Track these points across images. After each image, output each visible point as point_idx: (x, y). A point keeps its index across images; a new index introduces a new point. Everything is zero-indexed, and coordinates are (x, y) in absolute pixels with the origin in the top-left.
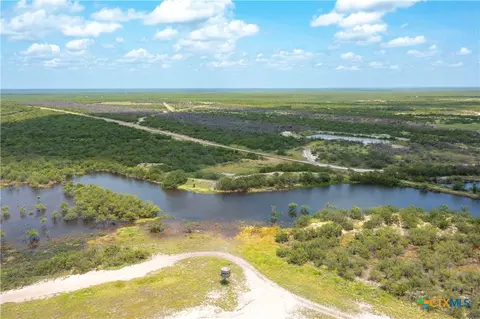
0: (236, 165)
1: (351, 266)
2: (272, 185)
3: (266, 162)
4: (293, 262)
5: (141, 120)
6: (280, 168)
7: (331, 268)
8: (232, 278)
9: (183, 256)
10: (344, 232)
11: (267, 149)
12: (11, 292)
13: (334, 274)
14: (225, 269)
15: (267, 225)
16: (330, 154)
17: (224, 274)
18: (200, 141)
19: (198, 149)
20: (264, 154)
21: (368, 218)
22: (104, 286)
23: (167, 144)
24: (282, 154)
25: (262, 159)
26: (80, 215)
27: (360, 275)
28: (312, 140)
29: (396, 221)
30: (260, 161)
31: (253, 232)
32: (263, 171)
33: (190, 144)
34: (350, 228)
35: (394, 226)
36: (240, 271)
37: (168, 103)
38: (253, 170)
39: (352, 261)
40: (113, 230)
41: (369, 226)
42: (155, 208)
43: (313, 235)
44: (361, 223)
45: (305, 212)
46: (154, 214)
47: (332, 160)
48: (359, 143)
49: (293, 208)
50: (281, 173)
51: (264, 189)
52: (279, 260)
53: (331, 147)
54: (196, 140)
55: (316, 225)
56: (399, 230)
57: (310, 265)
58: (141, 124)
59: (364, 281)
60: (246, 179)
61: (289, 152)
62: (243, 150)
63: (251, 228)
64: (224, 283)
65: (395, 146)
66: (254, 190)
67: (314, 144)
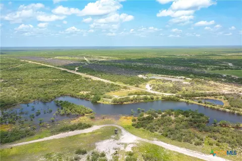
0: (119, 92)
1: (154, 128)
2: (132, 101)
3: (131, 91)
4: (137, 127)
5: (77, 69)
6: (136, 93)
7: (148, 129)
8: (118, 132)
9: (103, 126)
10: (155, 118)
11: (131, 84)
12: (53, 136)
13: (149, 131)
14: (116, 129)
15: (130, 116)
16: (157, 87)
17: (115, 131)
18: (104, 80)
19: (103, 84)
20: (130, 86)
21: (163, 113)
22: (80, 134)
23: (90, 82)
24: (137, 86)
25: (129, 89)
26: (65, 112)
27: (156, 131)
28: (151, 79)
29: (172, 115)
30: (128, 90)
31: (125, 118)
32: (129, 95)
33: (99, 82)
34: (156, 117)
35: (172, 116)
36: (120, 130)
37: (86, 57)
38: (125, 94)
39: (154, 127)
40: (78, 118)
41: (163, 116)
42: (91, 110)
43: (144, 119)
44: (160, 115)
45: (143, 111)
46: (91, 112)
47: (157, 90)
48: (170, 81)
49: (139, 110)
50: (136, 96)
51: (129, 103)
52: (133, 127)
53: (158, 83)
54: (102, 80)
55: (146, 116)
56: (173, 118)
57: (142, 128)
58: (77, 71)
59: (157, 133)
60: (123, 99)
61: (140, 86)
62: (122, 85)
63: (124, 117)
64: (116, 133)
65: (184, 83)
66: (125, 103)
67: (151, 81)
